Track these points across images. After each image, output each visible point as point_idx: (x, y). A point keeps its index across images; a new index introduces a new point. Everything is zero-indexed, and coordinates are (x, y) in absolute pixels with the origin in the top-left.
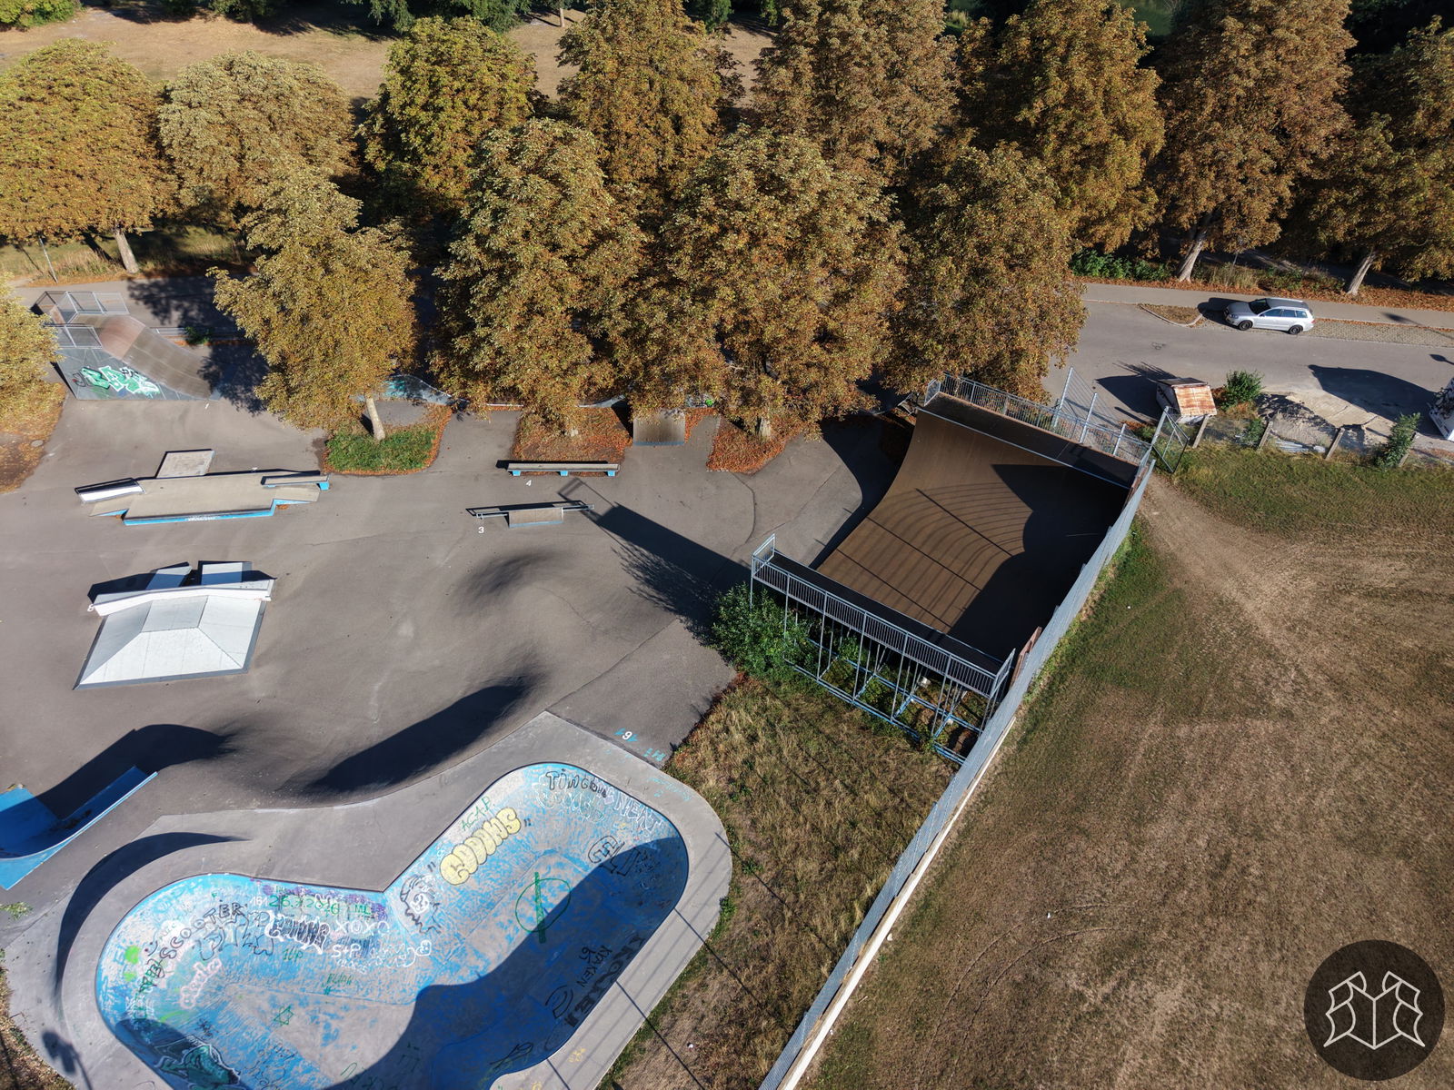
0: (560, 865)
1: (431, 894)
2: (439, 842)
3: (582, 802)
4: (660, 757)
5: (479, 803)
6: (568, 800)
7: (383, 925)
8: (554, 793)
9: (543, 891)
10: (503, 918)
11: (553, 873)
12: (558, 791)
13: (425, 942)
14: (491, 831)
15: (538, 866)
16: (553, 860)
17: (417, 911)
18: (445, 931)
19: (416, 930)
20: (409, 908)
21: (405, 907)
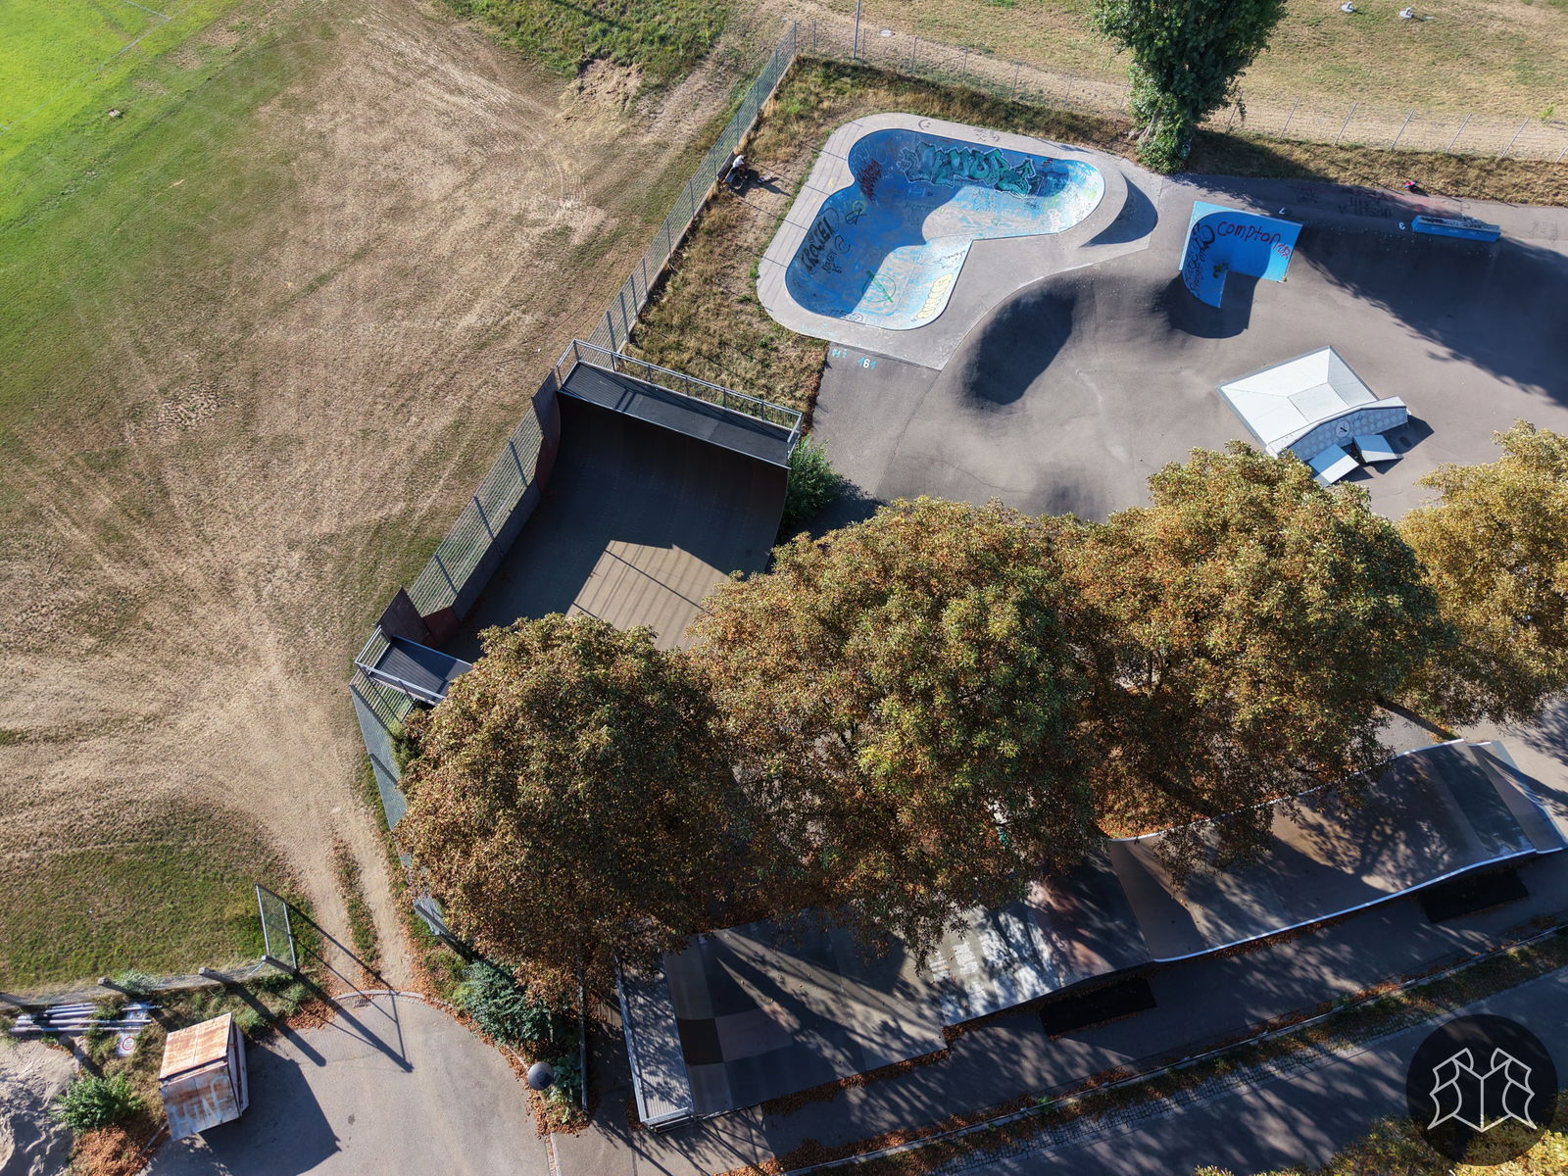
4: (834, 352)
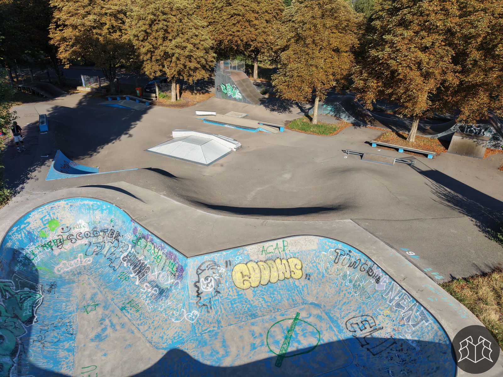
0: (319, 317)
1: (218, 283)
2: (241, 250)
3: (356, 281)
4: (440, 277)
5: (280, 242)
6: (345, 276)
7: (177, 283)
8: (336, 266)
9: (297, 328)
10: (257, 329)
11: (311, 320)
12: (339, 266)
13: (196, 312)
14: (280, 266)
15: (302, 310)
16: (315, 312)
17: (203, 288)
18: (213, 313)
19: (194, 300)
20: (199, 282)
21: (197, 279)
